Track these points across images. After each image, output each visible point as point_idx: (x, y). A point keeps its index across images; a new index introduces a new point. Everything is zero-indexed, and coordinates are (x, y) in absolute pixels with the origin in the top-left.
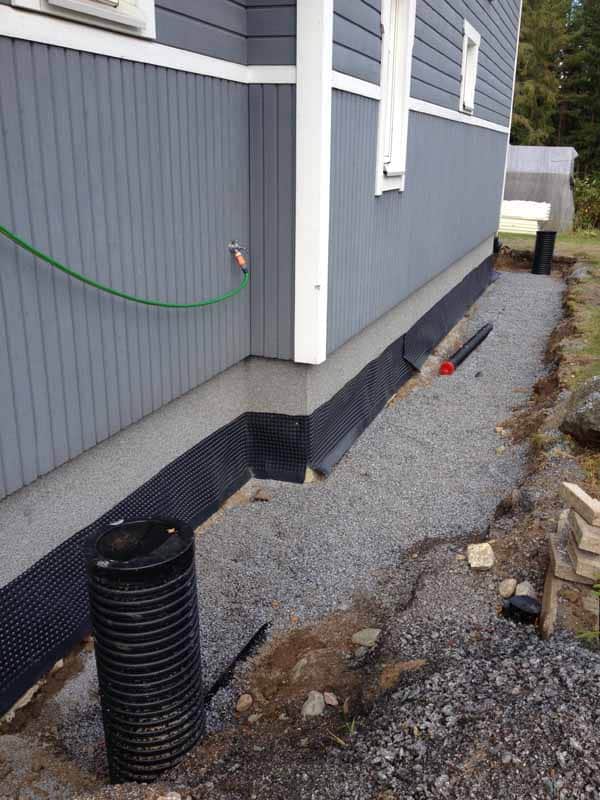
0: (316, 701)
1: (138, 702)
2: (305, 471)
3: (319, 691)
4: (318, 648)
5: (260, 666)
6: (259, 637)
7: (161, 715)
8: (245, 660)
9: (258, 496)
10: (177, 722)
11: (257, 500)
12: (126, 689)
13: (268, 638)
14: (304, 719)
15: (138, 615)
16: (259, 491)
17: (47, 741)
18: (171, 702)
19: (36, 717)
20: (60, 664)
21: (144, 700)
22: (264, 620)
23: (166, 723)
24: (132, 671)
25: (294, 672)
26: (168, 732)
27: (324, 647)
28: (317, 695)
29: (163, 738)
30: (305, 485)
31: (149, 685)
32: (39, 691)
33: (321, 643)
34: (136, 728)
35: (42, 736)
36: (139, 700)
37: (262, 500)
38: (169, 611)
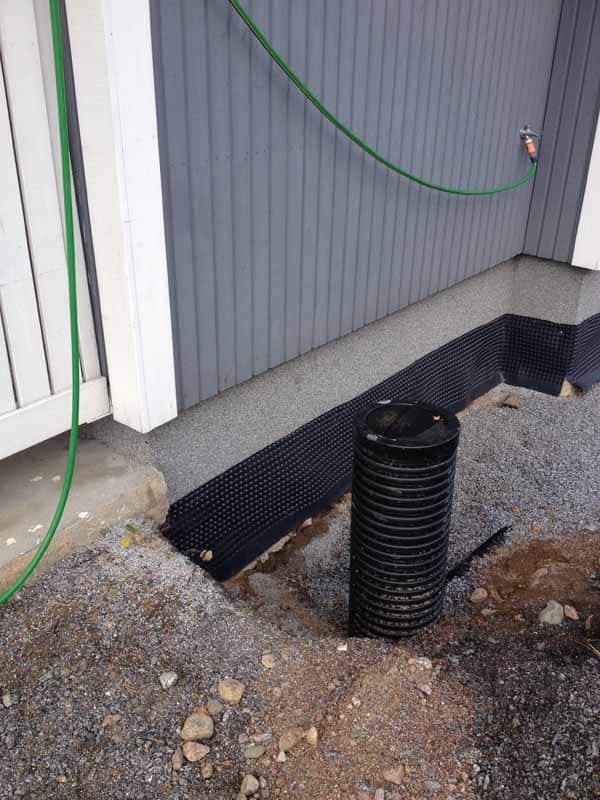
0: (555, 611)
1: (386, 570)
2: (561, 384)
3: (559, 602)
4: (560, 561)
5: (496, 565)
6: (498, 538)
7: (405, 587)
8: (482, 557)
9: (506, 402)
10: (419, 597)
11: (505, 405)
12: (377, 556)
13: (507, 541)
14: (542, 625)
15: (399, 490)
16: (509, 396)
17: (293, 587)
18: (416, 577)
19: (285, 564)
20: (309, 522)
21: (392, 569)
22: (504, 523)
23: (409, 595)
24: (384, 541)
25: (533, 579)
26: (410, 604)
27: (567, 561)
28: (557, 605)
29: (405, 608)
30: (559, 398)
31: (399, 557)
32: (290, 542)
33: (563, 557)
34: (381, 593)
35: (290, 581)
36: (387, 568)
37: (510, 407)
38: (428, 493)
